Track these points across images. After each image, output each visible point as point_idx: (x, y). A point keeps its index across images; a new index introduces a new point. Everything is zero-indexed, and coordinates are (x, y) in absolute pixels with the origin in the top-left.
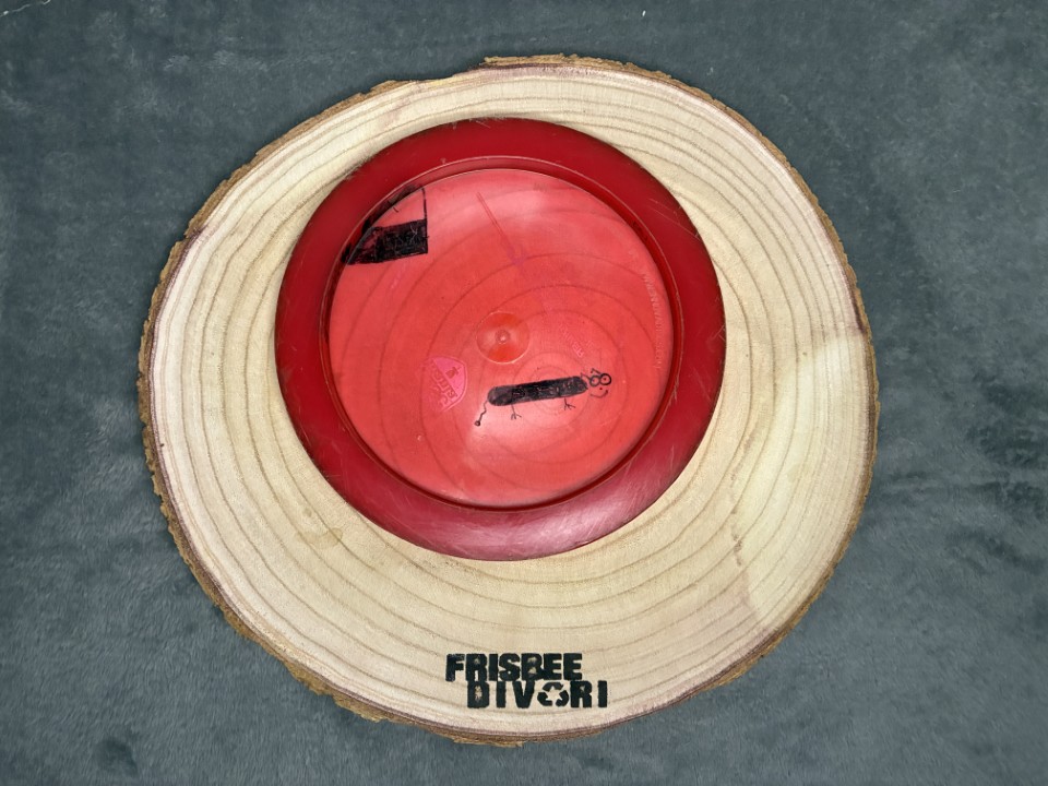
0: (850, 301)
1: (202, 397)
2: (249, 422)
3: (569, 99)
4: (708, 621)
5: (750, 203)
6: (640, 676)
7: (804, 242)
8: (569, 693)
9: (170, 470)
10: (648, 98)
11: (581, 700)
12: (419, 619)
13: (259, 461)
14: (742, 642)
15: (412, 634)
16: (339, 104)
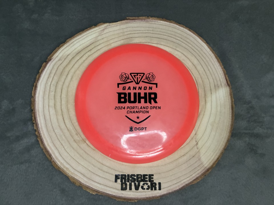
0: (225, 78)
1: (49, 103)
2: (61, 109)
3: (148, 27)
4: (190, 165)
5: (197, 53)
6: (170, 181)
7: (212, 63)
8: (150, 186)
9: (39, 123)
10: (169, 27)
11: (153, 188)
12: (107, 164)
13: (64, 120)
14: (200, 171)
15: (105, 168)
16: (88, 29)
